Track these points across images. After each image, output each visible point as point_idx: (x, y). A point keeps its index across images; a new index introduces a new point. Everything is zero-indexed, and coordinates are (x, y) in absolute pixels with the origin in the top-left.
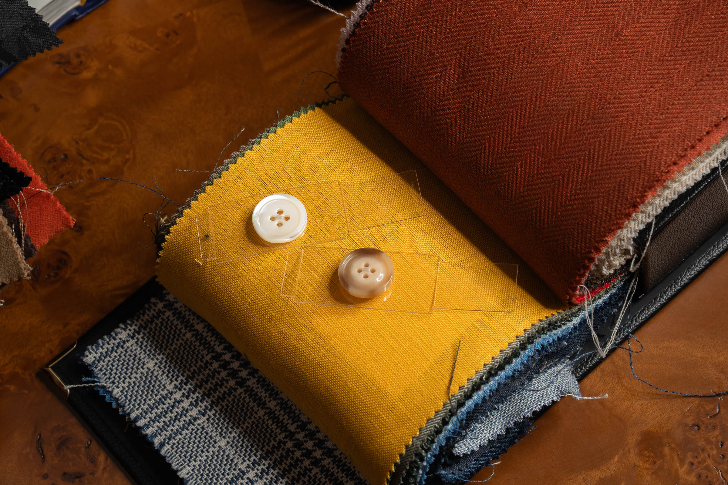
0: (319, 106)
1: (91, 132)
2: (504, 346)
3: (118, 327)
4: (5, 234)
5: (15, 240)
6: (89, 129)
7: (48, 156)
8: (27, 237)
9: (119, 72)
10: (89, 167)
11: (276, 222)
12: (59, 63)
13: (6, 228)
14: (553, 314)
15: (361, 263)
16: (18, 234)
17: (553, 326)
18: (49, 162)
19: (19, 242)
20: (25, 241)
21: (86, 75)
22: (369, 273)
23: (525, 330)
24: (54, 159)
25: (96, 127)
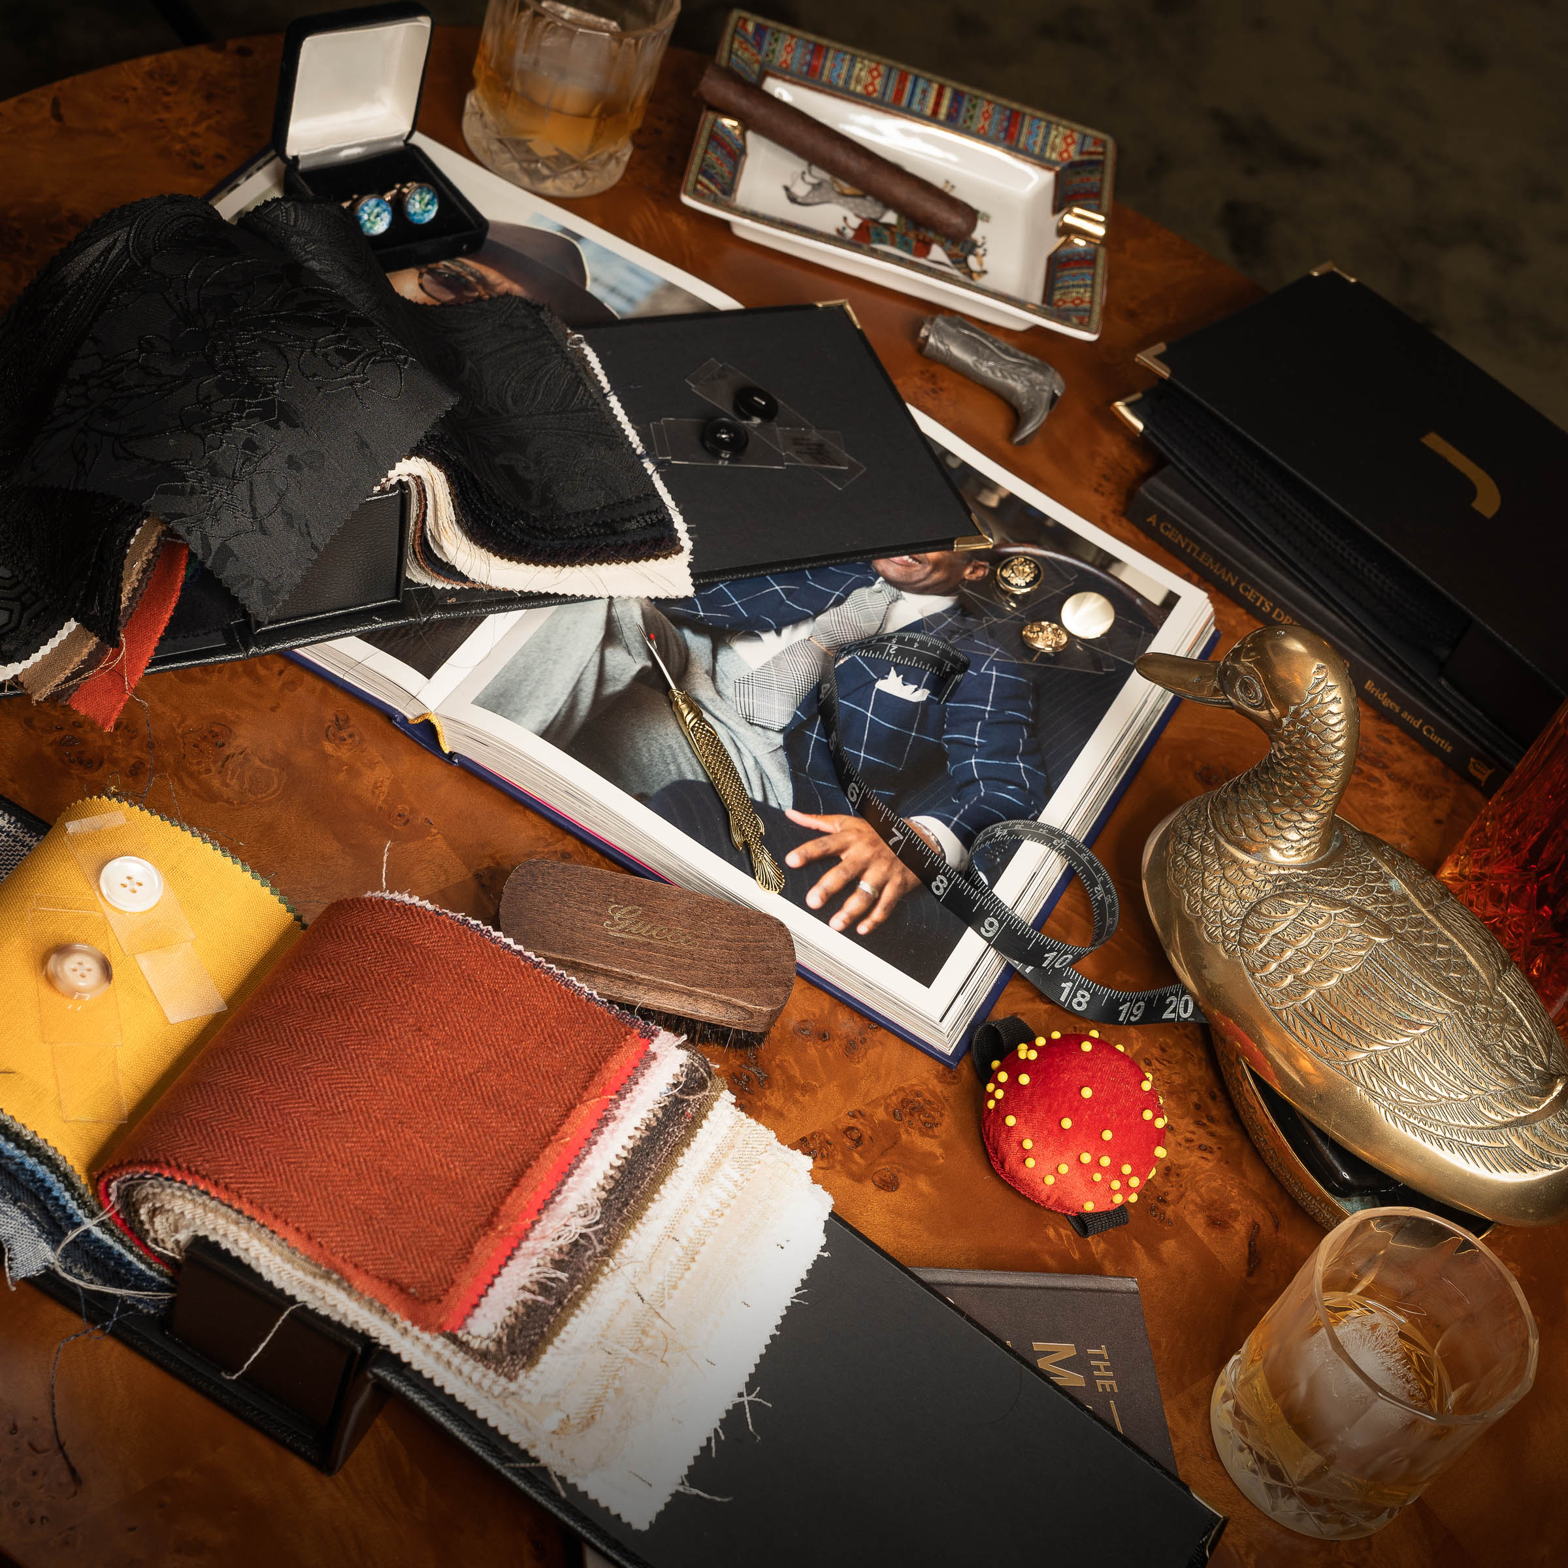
0: (298, 918)
1: (258, 763)
2: (20, 1119)
3: (10, 816)
4: (71, 661)
5: (68, 673)
6: (262, 761)
7: (216, 729)
8: (77, 686)
9: (342, 776)
10: (213, 769)
11: (126, 882)
12: (337, 720)
13: (77, 660)
14: (82, 1180)
15: (91, 966)
16: (76, 674)
17: (70, 1186)
18: (211, 732)
19: (68, 679)
20: (70, 687)
21: (329, 747)
22: (79, 972)
23: (46, 1140)
24: (215, 735)
25: (265, 767)
